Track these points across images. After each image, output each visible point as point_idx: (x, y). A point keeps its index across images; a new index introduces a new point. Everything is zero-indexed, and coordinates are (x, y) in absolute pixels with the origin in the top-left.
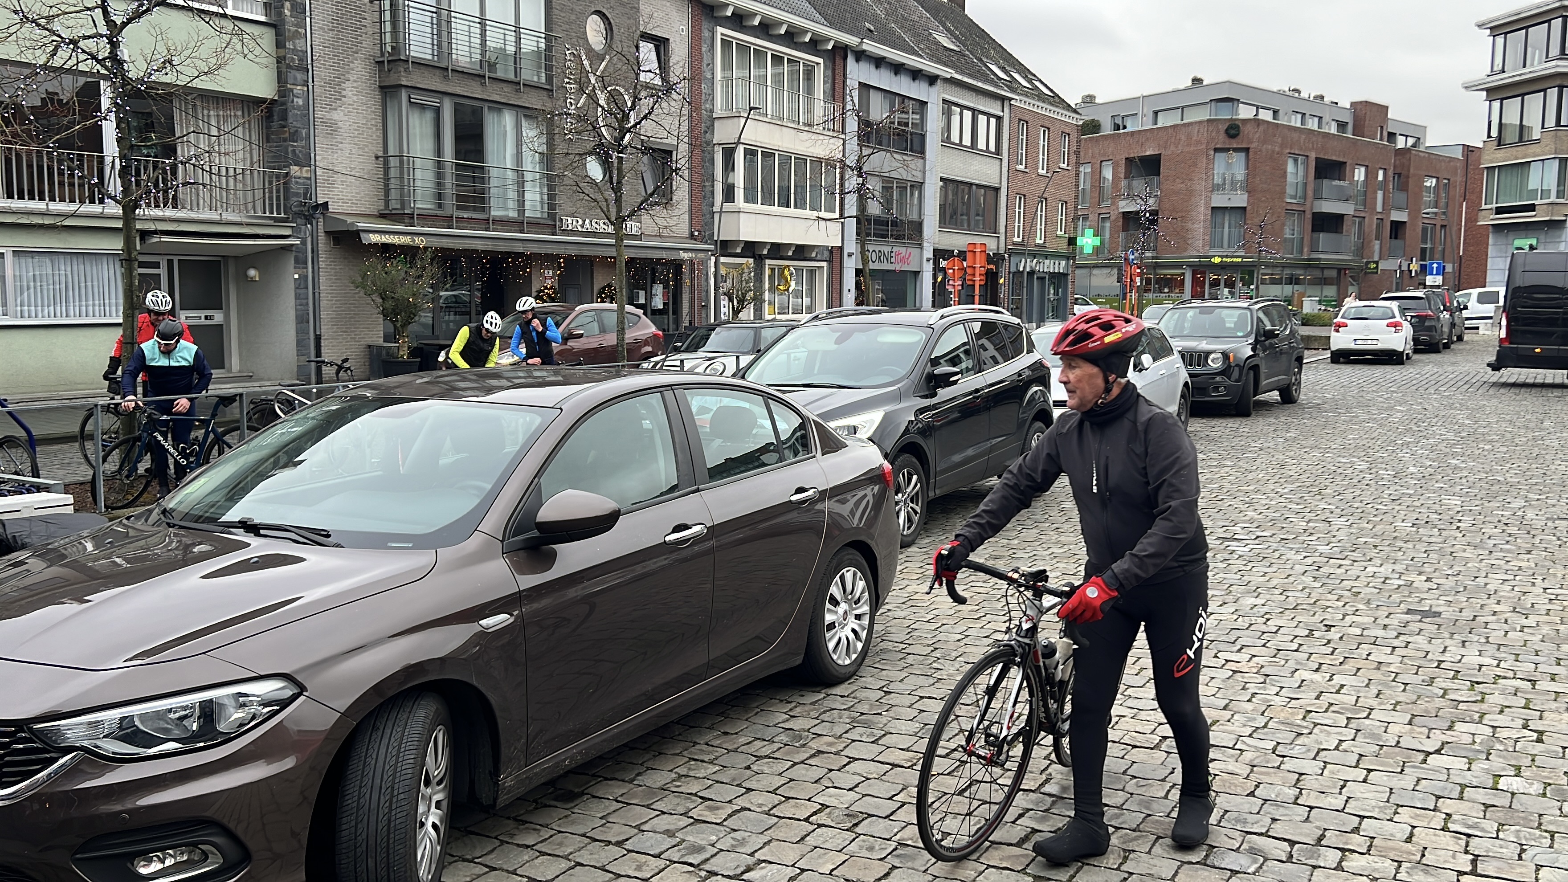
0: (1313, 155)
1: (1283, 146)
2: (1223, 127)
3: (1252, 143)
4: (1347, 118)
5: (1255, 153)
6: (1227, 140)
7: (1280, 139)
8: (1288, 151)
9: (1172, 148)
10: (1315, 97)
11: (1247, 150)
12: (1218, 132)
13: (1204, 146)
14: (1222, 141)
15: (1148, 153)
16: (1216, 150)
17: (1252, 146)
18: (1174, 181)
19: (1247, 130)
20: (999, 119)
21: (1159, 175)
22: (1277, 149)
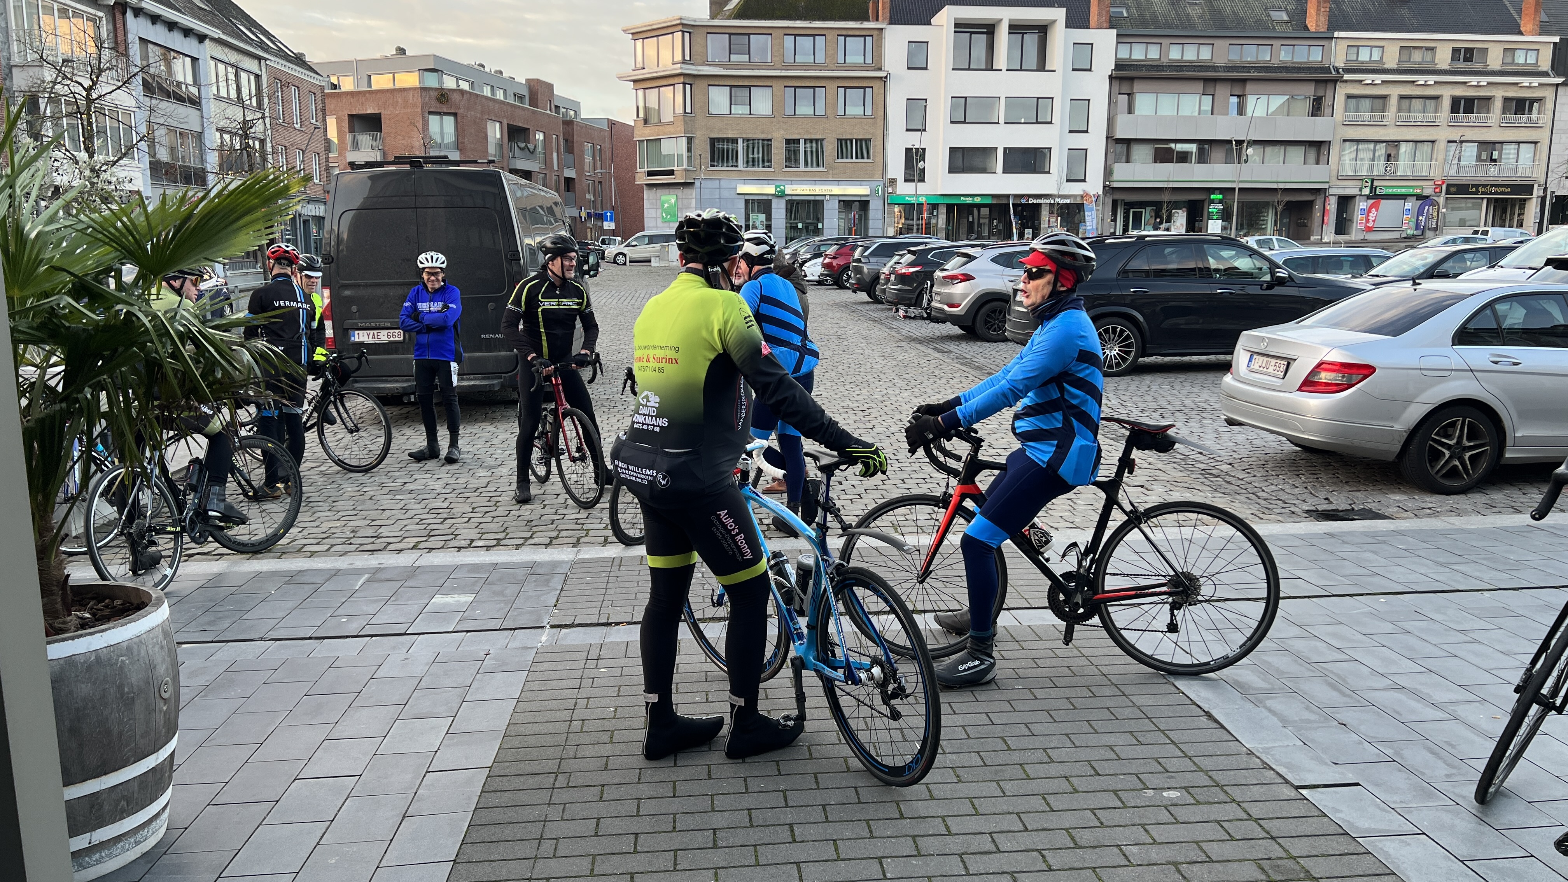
0: (505, 122)
1: (482, 113)
2: (434, 94)
3: (459, 108)
4: (525, 92)
5: (463, 117)
6: (438, 105)
7: (480, 107)
8: (487, 117)
9: (391, 108)
10: (496, 72)
11: (455, 115)
12: (430, 97)
13: (419, 109)
14: (434, 105)
15: (369, 112)
16: (430, 113)
17: (460, 112)
18: (396, 137)
19: (456, 97)
20: (258, 77)
21: (381, 131)
22: (478, 115)
